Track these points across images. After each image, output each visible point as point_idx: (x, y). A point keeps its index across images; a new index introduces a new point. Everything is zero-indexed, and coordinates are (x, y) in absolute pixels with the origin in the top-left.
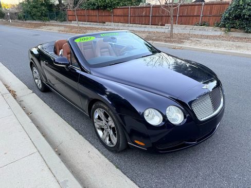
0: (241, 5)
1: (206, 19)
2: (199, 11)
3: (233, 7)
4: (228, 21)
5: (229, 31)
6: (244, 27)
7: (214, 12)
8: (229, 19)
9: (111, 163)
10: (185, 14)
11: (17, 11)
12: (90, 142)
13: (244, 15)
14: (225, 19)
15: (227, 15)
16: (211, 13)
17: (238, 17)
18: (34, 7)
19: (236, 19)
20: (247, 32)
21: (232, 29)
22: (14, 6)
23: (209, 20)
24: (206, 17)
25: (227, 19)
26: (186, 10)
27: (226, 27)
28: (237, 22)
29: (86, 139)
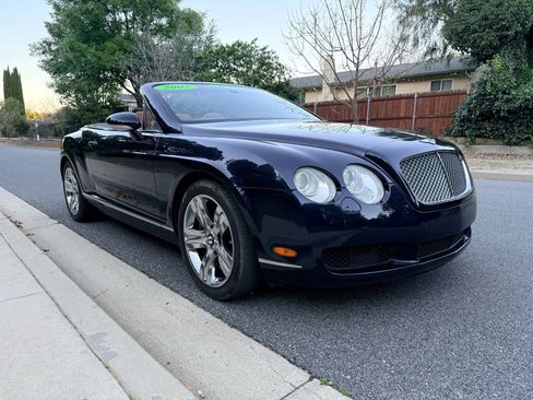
0: (490, 94)
1: (425, 123)
2: (408, 109)
3: (475, 98)
4: (468, 124)
5: (473, 142)
6: (503, 135)
7: (439, 110)
8: (469, 120)
9: (219, 320)
10: (382, 116)
11: (53, 122)
12: (172, 289)
13: (498, 112)
14: (462, 121)
15: (465, 113)
16: (432, 111)
17: (487, 116)
18: (88, 110)
19: (483, 121)
20: (509, 144)
21: (478, 140)
22: (49, 115)
23: (430, 124)
24: (423, 120)
25: (464, 120)
26: (384, 108)
27: (465, 136)
28: (488, 126)
29: (164, 285)
